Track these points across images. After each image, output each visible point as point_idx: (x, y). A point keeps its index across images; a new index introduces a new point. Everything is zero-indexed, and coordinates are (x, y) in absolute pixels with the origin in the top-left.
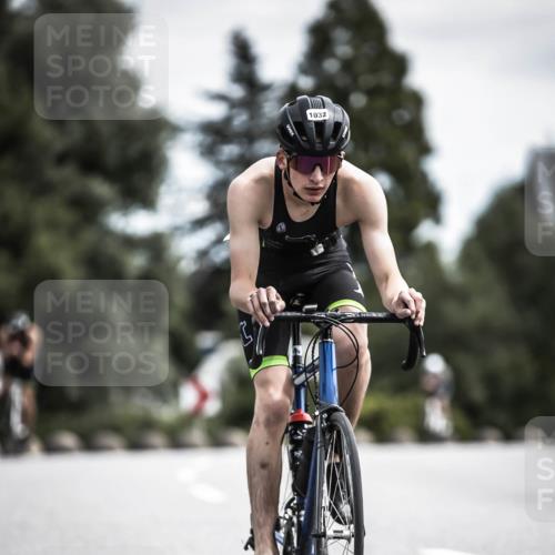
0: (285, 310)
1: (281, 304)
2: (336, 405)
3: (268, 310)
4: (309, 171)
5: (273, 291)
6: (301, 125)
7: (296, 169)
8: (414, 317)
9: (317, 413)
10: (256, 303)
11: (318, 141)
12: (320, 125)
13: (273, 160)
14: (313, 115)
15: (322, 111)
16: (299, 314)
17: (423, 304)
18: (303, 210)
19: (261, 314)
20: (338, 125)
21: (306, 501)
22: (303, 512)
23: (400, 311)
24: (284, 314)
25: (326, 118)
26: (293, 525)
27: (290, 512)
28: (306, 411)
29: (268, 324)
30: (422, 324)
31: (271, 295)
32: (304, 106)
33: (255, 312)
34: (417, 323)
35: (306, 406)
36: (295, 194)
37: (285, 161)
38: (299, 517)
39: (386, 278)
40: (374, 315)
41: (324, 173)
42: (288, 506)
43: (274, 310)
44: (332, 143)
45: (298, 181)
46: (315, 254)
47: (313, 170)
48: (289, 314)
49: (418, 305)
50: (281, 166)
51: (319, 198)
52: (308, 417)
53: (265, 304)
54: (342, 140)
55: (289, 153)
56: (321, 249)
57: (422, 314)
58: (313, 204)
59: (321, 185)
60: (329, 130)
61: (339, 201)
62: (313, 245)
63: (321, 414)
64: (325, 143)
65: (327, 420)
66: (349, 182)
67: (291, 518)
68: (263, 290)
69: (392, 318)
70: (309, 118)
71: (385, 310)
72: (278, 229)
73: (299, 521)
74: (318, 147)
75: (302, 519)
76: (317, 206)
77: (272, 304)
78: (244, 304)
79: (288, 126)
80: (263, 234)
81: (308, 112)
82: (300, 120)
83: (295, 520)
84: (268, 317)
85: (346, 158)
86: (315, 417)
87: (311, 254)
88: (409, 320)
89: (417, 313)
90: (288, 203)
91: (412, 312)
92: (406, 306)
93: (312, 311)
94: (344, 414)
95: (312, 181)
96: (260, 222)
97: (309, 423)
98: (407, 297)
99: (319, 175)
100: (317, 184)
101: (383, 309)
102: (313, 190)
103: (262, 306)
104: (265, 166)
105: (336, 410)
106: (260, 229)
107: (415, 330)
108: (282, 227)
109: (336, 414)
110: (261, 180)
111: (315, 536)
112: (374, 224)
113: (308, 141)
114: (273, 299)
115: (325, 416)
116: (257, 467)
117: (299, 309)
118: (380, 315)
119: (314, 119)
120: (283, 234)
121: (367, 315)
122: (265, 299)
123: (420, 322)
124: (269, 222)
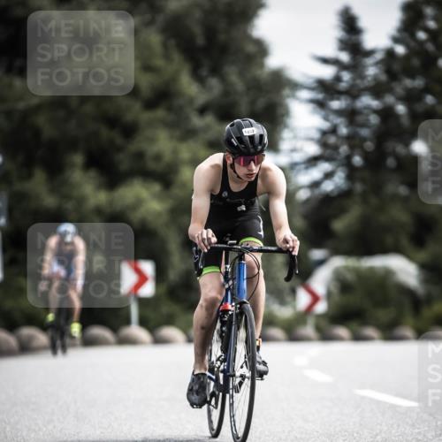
0: (217, 243)
1: (214, 240)
2: (245, 300)
3: (206, 242)
4: (247, 164)
5: (210, 231)
6: (240, 139)
8: (291, 250)
9: (233, 304)
10: (200, 238)
11: (251, 146)
12: (252, 138)
14: (247, 132)
15: (251, 129)
16: (225, 246)
18: (238, 185)
19: (202, 244)
20: (261, 136)
22: (226, 364)
23: (283, 246)
25: (255, 133)
27: (219, 363)
29: (206, 251)
30: (296, 254)
31: (209, 234)
32: (241, 127)
33: (199, 243)
34: (294, 253)
36: (238, 177)
37: (231, 159)
39: (280, 227)
40: (269, 248)
42: (218, 360)
43: (210, 243)
44: (260, 147)
46: (239, 210)
47: (250, 163)
48: (220, 245)
49: (295, 243)
53: (205, 239)
54: (264, 145)
55: (234, 155)
56: (243, 208)
57: (297, 249)
60: (257, 140)
61: (259, 182)
63: (236, 304)
64: (255, 147)
65: (239, 308)
67: (219, 367)
68: (205, 231)
69: (280, 251)
70: (245, 134)
72: (223, 195)
74: (252, 150)
77: (209, 239)
78: (194, 238)
79: (233, 140)
81: (244, 130)
82: (239, 135)
84: (206, 247)
87: (237, 210)
88: (288, 252)
89: (293, 248)
91: (291, 247)
92: (287, 243)
93: (233, 244)
94: (249, 305)
95: (250, 170)
96: (211, 191)
98: (289, 238)
99: (253, 166)
100: (252, 171)
102: (249, 175)
103: (203, 240)
105: (245, 303)
106: (212, 195)
107: (293, 257)
108: (225, 194)
109: (245, 305)
110: (215, 166)
112: (277, 195)
113: (245, 147)
114: (210, 236)
115: (238, 306)
117: (226, 243)
118: (273, 248)
119: (247, 134)
120: (226, 198)
121: (266, 248)
122: (205, 236)
123: (296, 253)
124: (217, 192)
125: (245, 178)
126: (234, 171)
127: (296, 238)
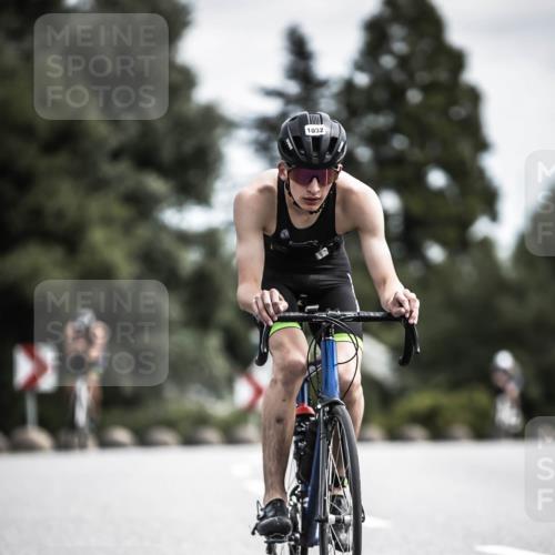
0: (288, 311)
1: (284, 305)
2: (337, 398)
3: (271, 310)
5: (276, 293)
6: (300, 139)
7: (295, 180)
8: (408, 315)
9: (319, 406)
10: (261, 305)
11: (315, 154)
12: (317, 140)
14: (311, 130)
15: (319, 126)
16: (301, 314)
17: (417, 304)
18: (304, 217)
19: (265, 314)
20: (334, 141)
21: (310, 488)
22: (307, 499)
23: (395, 310)
24: (287, 314)
25: (323, 133)
26: (297, 511)
27: (294, 498)
28: (309, 404)
29: (271, 323)
30: (416, 322)
31: (275, 297)
32: (303, 122)
33: (260, 313)
34: (411, 321)
35: (309, 400)
36: (295, 203)
37: (286, 172)
38: (302, 504)
40: (372, 314)
41: (322, 184)
42: (293, 493)
43: (277, 311)
44: (328, 157)
45: (297, 192)
46: (320, 257)
47: (311, 181)
48: (292, 314)
49: (412, 305)
50: (283, 177)
51: (316, 208)
52: (311, 410)
53: (268, 305)
54: (338, 154)
55: (289, 165)
56: (325, 252)
57: (416, 313)
58: (311, 213)
59: (318, 196)
60: (325, 145)
61: (338, 210)
62: (317, 249)
63: (323, 407)
64: (321, 157)
65: (329, 412)
67: (295, 505)
68: (267, 293)
69: (389, 319)
70: (307, 133)
71: (382, 310)
72: (282, 236)
73: (303, 508)
74: (315, 160)
75: (306, 505)
77: (275, 305)
78: (250, 306)
79: (288, 141)
81: (306, 127)
82: (299, 134)
83: (299, 506)
84: (272, 318)
86: (317, 411)
87: (315, 257)
88: (403, 318)
89: (411, 312)
90: (290, 211)
91: (406, 312)
92: (401, 305)
93: (314, 311)
94: (344, 407)
95: (310, 192)
96: (264, 229)
97: (312, 415)
98: (402, 297)
99: (315, 187)
100: (314, 194)
101: (380, 309)
102: (311, 200)
103: (266, 307)
104: (268, 177)
105: (337, 403)
107: (410, 328)
108: (285, 234)
109: (338, 407)
110: (266, 190)
111: (318, 521)
113: (305, 155)
114: (276, 300)
115: (327, 409)
116: (273, 422)
117: (301, 309)
118: (378, 314)
119: (311, 134)
120: (287, 240)
121: (366, 314)
122: (268, 300)
123: (414, 320)
124: (273, 229)
125: (304, 206)
126: (290, 193)
127: (413, 296)
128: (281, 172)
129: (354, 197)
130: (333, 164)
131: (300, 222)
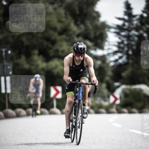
1: (71, 80)
2: (81, 99)
5: (70, 78)
6: (77, 48)
7: (76, 56)
11: (80, 51)
12: (81, 48)
13: (72, 54)
14: (80, 46)
16: (75, 82)
18: (78, 63)
20: (84, 48)
23: (93, 83)
24: (72, 82)
27: (73, 119)
29: (68, 83)
32: (78, 45)
34: (96, 85)
36: (76, 60)
39: (92, 76)
41: (82, 57)
45: (77, 58)
46: (81, 71)
51: (80, 61)
54: (85, 51)
55: (75, 53)
60: (82, 49)
61: (85, 62)
64: (82, 51)
65: (79, 102)
66: (86, 58)
70: (79, 47)
74: (80, 52)
76: (80, 63)
77: (69, 80)
78: (65, 80)
79: (75, 48)
80: (70, 67)
85: (86, 54)
88: (94, 84)
89: (96, 83)
93: (77, 82)
96: (70, 65)
98: (94, 80)
99: (80, 57)
102: (80, 60)
103: (68, 80)
104: (71, 55)
105: (81, 100)
106: (70, 66)
107: (96, 86)
108: (74, 66)
112: (91, 66)
113: (78, 51)
114: (70, 79)
115: (79, 101)
116: (67, 112)
120: (74, 67)
124: (71, 65)
125: (78, 61)
126: (75, 58)
127: (97, 80)
128: (74, 54)
129: (88, 60)
130: (84, 53)
131: (77, 64)
